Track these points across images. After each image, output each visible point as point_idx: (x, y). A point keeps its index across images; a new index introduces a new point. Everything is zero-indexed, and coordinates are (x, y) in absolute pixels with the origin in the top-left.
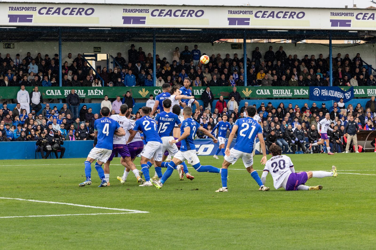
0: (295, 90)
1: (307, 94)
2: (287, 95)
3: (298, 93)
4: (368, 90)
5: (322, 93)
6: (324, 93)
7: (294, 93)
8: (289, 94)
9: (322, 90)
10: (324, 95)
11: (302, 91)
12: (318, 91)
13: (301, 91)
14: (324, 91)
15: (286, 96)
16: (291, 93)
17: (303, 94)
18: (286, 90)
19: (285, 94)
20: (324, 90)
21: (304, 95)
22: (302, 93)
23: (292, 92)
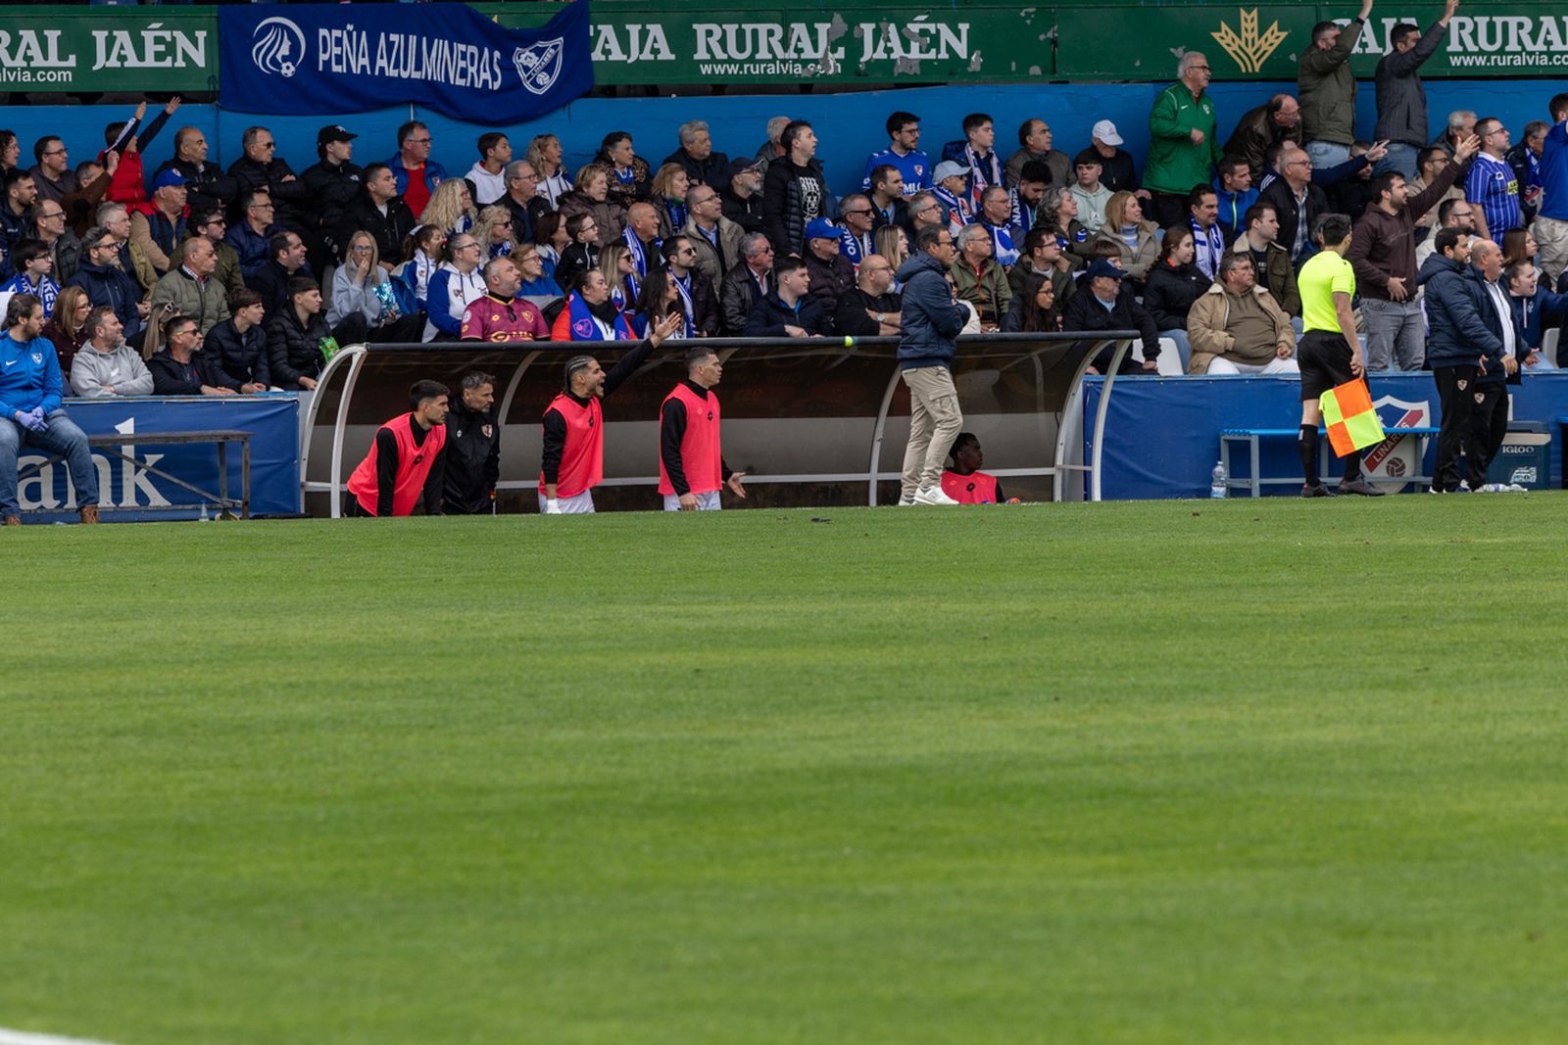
0: (100, 36)
1: (200, 60)
2: (34, 71)
3: (122, 58)
4: (700, 29)
5: (323, 57)
6: (337, 51)
7: (87, 54)
8: (53, 61)
9: (323, 32)
10: (336, 69)
11: (158, 40)
12: (292, 36)
13: (148, 36)
14: (339, 42)
15: (27, 77)
16: (62, 57)
17: (168, 63)
18: (29, 36)
19: (20, 62)
20: (336, 33)
21: (173, 71)
22: (159, 56)
23: (78, 45)
